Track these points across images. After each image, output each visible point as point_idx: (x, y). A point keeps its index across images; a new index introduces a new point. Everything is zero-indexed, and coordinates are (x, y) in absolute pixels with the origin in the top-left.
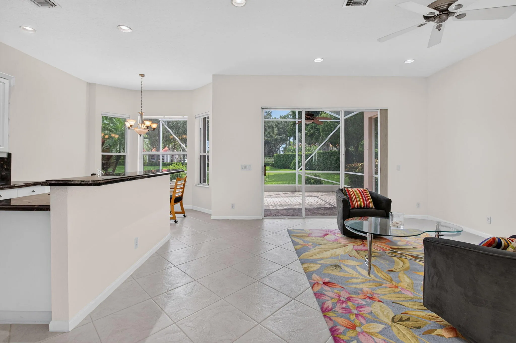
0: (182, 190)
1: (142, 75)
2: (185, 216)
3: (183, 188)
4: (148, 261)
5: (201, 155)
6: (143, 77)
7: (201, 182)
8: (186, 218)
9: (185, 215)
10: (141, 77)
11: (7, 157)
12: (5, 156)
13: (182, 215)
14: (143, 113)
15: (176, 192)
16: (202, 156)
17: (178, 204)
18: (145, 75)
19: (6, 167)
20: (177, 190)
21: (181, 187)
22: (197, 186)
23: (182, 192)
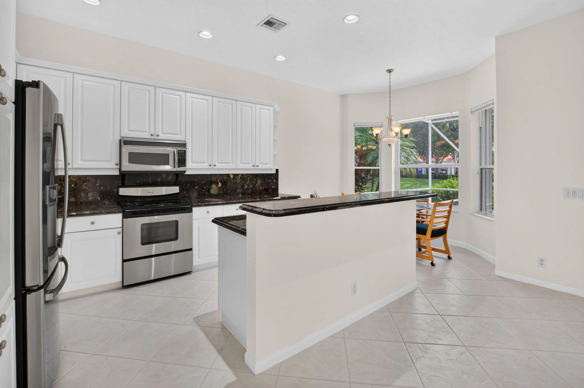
0: (445, 219)
1: (390, 71)
2: (449, 258)
3: (448, 217)
4: (372, 315)
5: (481, 169)
6: (391, 73)
7: (481, 210)
8: (451, 262)
9: (450, 256)
10: (389, 73)
11: (275, 173)
12: (274, 172)
13: (446, 256)
14: (392, 117)
15: (434, 222)
16: (484, 171)
17: (440, 239)
18: (393, 70)
19: (275, 181)
20: (435, 219)
21: (445, 215)
22: (473, 215)
23: (447, 223)
